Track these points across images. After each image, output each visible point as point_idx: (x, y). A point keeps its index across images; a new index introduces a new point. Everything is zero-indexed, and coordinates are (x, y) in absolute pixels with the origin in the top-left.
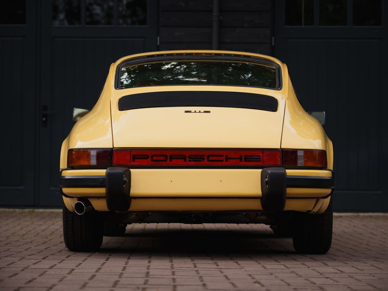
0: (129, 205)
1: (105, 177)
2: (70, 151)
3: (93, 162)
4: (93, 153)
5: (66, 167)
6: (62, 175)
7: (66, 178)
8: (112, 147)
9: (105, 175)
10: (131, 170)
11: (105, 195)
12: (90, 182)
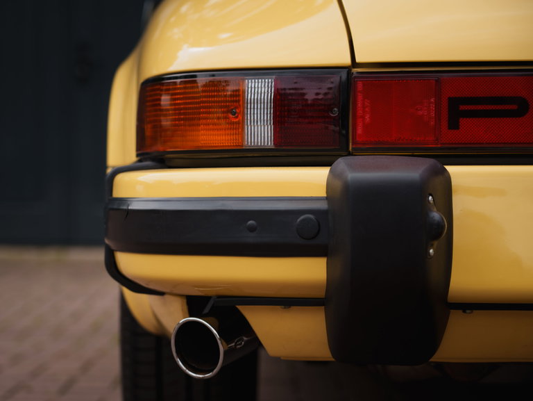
0: (433, 337)
1: (323, 206)
2: (151, 89)
3: (260, 132)
4: (259, 91)
5: (132, 157)
6: (118, 193)
7: (134, 206)
8: (347, 61)
9: (322, 193)
10: (449, 168)
11: (322, 294)
12: (252, 229)
